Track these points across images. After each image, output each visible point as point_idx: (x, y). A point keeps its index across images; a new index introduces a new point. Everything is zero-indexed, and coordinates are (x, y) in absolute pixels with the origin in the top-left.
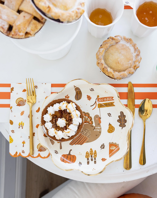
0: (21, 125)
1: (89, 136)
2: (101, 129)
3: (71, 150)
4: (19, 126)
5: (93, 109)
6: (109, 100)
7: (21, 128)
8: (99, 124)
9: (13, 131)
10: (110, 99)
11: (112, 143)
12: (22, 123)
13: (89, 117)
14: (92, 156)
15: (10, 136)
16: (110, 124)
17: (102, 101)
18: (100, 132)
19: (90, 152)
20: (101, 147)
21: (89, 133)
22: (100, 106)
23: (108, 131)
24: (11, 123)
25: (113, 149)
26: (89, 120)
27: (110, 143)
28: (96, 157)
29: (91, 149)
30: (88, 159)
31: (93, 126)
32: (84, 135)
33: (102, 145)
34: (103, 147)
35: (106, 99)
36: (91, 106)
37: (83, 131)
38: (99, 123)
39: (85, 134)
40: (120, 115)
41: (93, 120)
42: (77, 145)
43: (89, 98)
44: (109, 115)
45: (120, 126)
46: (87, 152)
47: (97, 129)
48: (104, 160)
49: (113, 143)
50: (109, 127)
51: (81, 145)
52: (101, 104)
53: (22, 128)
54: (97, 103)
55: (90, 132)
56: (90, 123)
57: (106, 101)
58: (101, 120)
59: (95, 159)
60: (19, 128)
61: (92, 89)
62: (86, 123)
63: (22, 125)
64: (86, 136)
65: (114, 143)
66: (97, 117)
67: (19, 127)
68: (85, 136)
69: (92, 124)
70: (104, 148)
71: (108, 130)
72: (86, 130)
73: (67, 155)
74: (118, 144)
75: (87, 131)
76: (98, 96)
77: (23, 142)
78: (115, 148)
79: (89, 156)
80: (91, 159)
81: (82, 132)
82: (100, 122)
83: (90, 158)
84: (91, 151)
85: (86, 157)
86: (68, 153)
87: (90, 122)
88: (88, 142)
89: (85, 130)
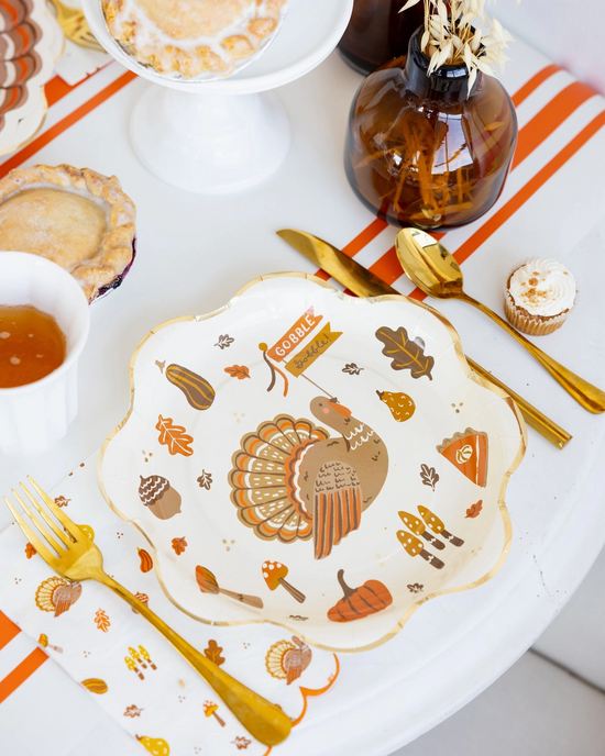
0: (140, 661)
1: (355, 482)
2: (367, 429)
3: (341, 573)
4: (136, 670)
5: (285, 394)
6: (306, 334)
7: (147, 672)
8: (348, 420)
9: (132, 711)
10: (307, 326)
11: (449, 444)
12: (134, 651)
13: (295, 424)
14: (428, 537)
15: (139, 739)
16: (381, 395)
17: (288, 352)
18: (377, 441)
19: (407, 524)
20: (424, 482)
21: (345, 471)
22: (298, 366)
23: (396, 417)
24: (97, 686)
25: (468, 456)
26: (303, 435)
27: (439, 448)
28: (442, 526)
29: (402, 514)
30: (425, 554)
31: (335, 442)
32: (335, 490)
33: (422, 475)
34: (429, 476)
35: (297, 335)
36: (269, 389)
37: (319, 480)
38: (343, 418)
39: (333, 484)
40: (383, 345)
41: (318, 423)
42: (343, 540)
43: (240, 372)
44: (351, 369)
45: (415, 376)
46: (399, 533)
47: (357, 438)
48: (474, 511)
49: (446, 441)
50: (389, 404)
51: (356, 527)
52: (294, 361)
53: (154, 667)
54: (280, 365)
55: (345, 465)
56: (317, 441)
57: (301, 339)
58: (342, 402)
59: (446, 534)
60: (141, 677)
61: (222, 338)
62: (303, 449)
63: (141, 658)
64: (346, 488)
65: (450, 437)
66: (321, 405)
67: (136, 675)
68: (340, 490)
69: (327, 436)
70: (436, 478)
71: (394, 414)
72: (326, 471)
73: (344, 599)
74: (468, 430)
75: (331, 470)
76: (263, 346)
77: (206, 712)
78: (470, 449)
79: (420, 542)
80: (433, 544)
81: (321, 487)
82: (346, 412)
83: (428, 546)
84: (406, 520)
85: (413, 555)
86: (341, 594)
87: (315, 437)
88: (368, 501)
89: (321, 474)
